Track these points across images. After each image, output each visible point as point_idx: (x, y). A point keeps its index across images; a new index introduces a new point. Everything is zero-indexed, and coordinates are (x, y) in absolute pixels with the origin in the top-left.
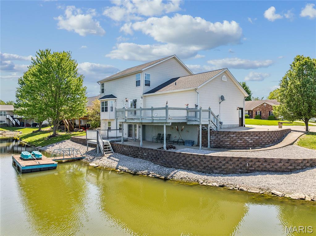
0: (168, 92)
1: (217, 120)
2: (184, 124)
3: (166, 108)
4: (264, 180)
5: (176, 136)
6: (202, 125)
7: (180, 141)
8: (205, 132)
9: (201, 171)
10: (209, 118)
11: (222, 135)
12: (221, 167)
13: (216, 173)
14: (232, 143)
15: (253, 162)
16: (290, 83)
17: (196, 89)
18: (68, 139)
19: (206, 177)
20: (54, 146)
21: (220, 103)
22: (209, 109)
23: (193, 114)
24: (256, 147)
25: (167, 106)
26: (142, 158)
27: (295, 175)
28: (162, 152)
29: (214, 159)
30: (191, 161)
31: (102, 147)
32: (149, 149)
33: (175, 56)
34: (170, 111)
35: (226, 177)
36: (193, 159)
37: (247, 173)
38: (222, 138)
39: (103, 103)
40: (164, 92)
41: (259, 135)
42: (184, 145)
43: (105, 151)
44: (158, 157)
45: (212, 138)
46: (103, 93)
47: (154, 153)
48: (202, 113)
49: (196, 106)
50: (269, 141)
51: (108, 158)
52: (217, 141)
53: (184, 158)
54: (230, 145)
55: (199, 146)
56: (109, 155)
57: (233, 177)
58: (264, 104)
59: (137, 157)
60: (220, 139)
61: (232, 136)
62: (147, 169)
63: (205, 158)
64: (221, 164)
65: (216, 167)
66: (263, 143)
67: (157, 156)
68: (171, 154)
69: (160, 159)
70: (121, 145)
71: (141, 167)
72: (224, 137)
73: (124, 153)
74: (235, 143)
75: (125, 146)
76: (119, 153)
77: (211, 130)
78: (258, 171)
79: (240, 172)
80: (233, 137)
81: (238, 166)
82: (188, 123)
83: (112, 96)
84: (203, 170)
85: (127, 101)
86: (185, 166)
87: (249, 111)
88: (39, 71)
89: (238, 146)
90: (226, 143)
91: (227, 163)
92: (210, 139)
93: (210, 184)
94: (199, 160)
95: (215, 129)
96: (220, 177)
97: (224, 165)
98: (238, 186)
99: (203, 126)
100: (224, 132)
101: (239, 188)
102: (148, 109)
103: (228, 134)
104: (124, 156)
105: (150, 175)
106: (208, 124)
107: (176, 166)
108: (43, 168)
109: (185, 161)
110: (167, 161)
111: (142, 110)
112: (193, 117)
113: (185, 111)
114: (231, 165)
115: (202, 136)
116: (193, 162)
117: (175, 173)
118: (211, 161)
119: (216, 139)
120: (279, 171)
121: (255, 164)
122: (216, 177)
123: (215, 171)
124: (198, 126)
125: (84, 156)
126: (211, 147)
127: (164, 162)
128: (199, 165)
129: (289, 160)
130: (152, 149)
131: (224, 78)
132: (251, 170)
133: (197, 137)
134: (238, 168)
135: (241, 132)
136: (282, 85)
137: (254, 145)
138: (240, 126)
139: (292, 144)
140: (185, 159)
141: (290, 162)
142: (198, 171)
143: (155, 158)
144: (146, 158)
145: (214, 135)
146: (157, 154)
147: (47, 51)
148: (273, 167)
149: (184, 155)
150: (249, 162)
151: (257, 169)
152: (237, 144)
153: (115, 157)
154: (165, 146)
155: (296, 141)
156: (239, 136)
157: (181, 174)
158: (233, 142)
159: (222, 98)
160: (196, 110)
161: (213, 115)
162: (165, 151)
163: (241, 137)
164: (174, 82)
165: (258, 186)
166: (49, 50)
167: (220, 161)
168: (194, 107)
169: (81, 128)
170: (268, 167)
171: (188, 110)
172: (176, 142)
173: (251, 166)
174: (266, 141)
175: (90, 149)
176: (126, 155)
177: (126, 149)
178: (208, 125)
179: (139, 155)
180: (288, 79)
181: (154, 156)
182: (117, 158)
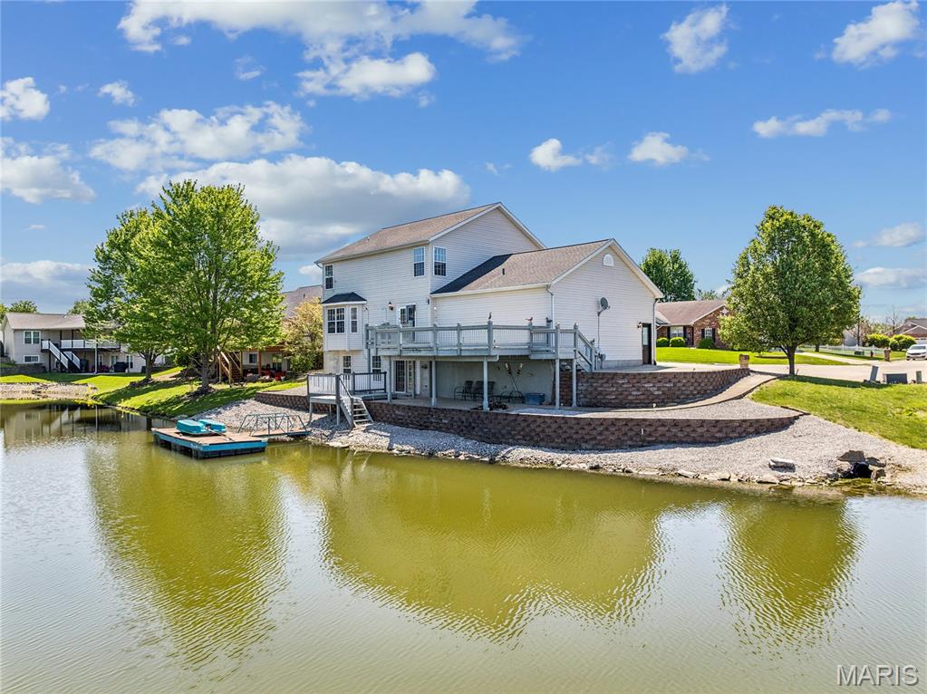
0: (489, 290)
1: (591, 351)
2: (524, 358)
3: (489, 327)
4: (670, 456)
5: (505, 386)
6: (561, 360)
7: (514, 395)
8: (566, 375)
9: (557, 448)
10: (575, 345)
11: (600, 381)
12: (595, 439)
13: (586, 449)
14: (621, 397)
15: (654, 428)
16: (752, 268)
17: (548, 287)
18: (248, 397)
19: (567, 455)
20: (220, 413)
21: (599, 313)
22: (575, 327)
23: (540, 338)
24: (667, 403)
25: (490, 323)
26: (439, 429)
27: (725, 446)
28: (482, 415)
29: (582, 423)
30: (538, 430)
31: (349, 411)
32: (453, 410)
33: (500, 205)
34: (496, 333)
35: (603, 455)
36: (543, 426)
37: (642, 446)
38: (602, 386)
39: (331, 312)
40: (479, 291)
41: (674, 380)
42: (523, 403)
43: (355, 418)
44: (473, 425)
45: (580, 388)
46: (331, 287)
47: (464, 419)
48: (560, 335)
49: (549, 321)
50: (696, 392)
51: (364, 431)
52: (591, 394)
53: (526, 424)
54: (617, 401)
55: (555, 404)
56: (366, 425)
57: (616, 454)
58: (722, 308)
59: (427, 428)
60: (596, 389)
61: (620, 382)
62: (453, 447)
63: (566, 423)
64: (595, 432)
65: (587, 437)
66: (683, 396)
67: (470, 423)
68: (499, 417)
69: (476, 429)
70: (388, 404)
71: (439, 445)
72: (605, 385)
73: (397, 422)
74: (627, 396)
75: (398, 407)
76: (384, 422)
77: (578, 371)
78: (662, 442)
79: (630, 446)
80: (623, 384)
81: (626, 434)
82: (532, 357)
83: (353, 297)
84: (562, 445)
85: (392, 309)
86: (528, 438)
87: (685, 328)
88: (172, 236)
89: (631, 402)
90: (608, 397)
91: (607, 429)
92: (577, 389)
93: (575, 467)
94: (554, 426)
95: (587, 369)
96: (592, 455)
97: (600, 434)
98: (622, 467)
99: (563, 363)
100: (604, 374)
101: (623, 470)
102: (451, 329)
103: (613, 378)
104: (397, 427)
105: (462, 457)
106: (573, 357)
107: (510, 440)
108: (242, 450)
109: (527, 430)
110: (493, 431)
111: (437, 330)
112: (542, 344)
113: (526, 333)
114: (613, 434)
115: (560, 384)
116: (543, 431)
117: (509, 452)
118: (576, 427)
119: (590, 389)
120: (700, 442)
121: (656, 430)
122: (587, 455)
123: (584, 446)
124: (553, 361)
125: (309, 429)
126: (579, 406)
127: (486, 433)
128: (554, 435)
129: (717, 421)
130: (460, 411)
131: (609, 260)
132: (649, 442)
133: (550, 386)
134: (626, 438)
135: (639, 374)
136: (737, 272)
137: (663, 400)
138: (644, 363)
139: (740, 397)
140: (528, 426)
141: (719, 425)
142: (553, 448)
143: (466, 427)
144: (447, 429)
145: (585, 380)
146: (471, 420)
147: (189, 183)
148: (688, 435)
149: (526, 418)
150: (646, 426)
151: (660, 439)
152: (630, 398)
153: (380, 430)
154: (486, 403)
155: (750, 391)
156: (635, 381)
157: (519, 454)
158: (621, 394)
159: (604, 304)
160: (548, 330)
161: (583, 340)
162: (486, 413)
163: (639, 385)
164: (500, 268)
165: (657, 466)
166: (192, 184)
167: (593, 426)
168: (544, 324)
169: (263, 374)
170: (680, 434)
171: (532, 329)
172: (506, 397)
173: (650, 435)
174: (688, 392)
175: (316, 417)
176: (401, 425)
177: (399, 413)
178: (572, 360)
179: (432, 423)
180: (750, 259)
181: (465, 424)
182: (385, 431)
